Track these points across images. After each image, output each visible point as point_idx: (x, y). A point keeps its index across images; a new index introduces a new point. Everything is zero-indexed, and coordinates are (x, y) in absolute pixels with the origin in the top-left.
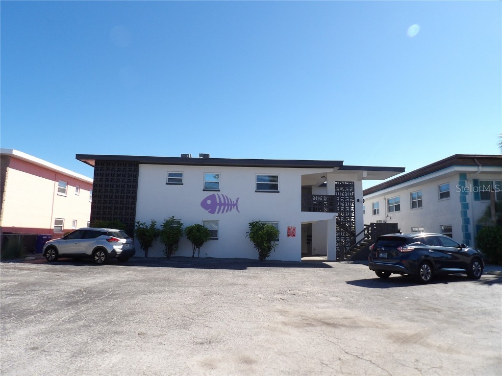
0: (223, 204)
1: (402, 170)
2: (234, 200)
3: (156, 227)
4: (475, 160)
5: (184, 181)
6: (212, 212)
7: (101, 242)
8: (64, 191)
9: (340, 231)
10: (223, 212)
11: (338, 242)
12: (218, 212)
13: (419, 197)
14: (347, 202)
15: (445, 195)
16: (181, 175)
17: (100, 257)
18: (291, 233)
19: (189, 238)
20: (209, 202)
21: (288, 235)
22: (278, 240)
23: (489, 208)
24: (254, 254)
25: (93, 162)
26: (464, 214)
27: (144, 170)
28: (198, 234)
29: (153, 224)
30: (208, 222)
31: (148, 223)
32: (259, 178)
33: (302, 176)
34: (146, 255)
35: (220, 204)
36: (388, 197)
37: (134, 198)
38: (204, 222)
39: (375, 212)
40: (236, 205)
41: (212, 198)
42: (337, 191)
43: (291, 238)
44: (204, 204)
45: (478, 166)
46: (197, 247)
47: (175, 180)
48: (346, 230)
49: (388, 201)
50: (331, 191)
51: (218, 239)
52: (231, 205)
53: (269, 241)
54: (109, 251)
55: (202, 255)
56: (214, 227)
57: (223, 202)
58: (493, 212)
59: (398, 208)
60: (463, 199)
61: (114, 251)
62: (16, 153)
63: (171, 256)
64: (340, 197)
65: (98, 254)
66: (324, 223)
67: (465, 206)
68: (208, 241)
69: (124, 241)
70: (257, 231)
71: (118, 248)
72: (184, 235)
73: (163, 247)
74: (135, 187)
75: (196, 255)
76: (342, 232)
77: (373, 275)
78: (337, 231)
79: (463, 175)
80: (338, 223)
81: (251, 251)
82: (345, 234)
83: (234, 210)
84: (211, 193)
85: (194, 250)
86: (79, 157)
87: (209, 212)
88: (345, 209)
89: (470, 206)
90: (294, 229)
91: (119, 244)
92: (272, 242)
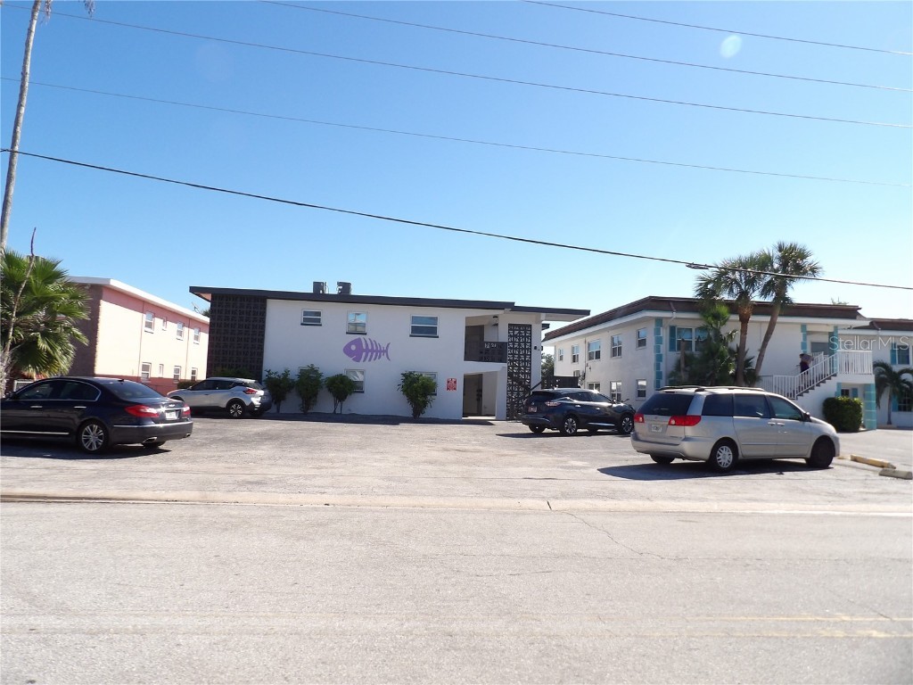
0: (370, 351)
1: (587, 312)
2: (384, 346)
3: (289, 377)
4: (671, 304)
5: (322, 322)
6: (357, 360)
7: (236, 393)
8: (149, 325)
9: (512, 385)
10: (370, 360)
11: (509, 397)
12: (364, 361)
13: (620, 343)
14: (523, 349)
15: (642, 343)
16: (318, 314)
17: (236, 411)
18: (451, 385)
19: (330, 390)
20: (353, 348)
21: (448, 389)
22: (436, 395)
23: (679, 361)
24: (407, 410)
25: (209, 296)
26: (658, 366)
27: (273, 307)
28: (342, 386)
29: (286, 373)
30: (354, 372)
31: (281, 372)
32: (414, 319)
33: (466, 318)
34: (278, 410)
35: (367, 351)
36: (589, 339)
37: (262, 340)
38: (347, 371)
39: (575, 359)
40: (386, 351)
41: (357, 342)
42: (510, 336)
43: (451, 391)
44: (347, 350)
45: (672, 311)
46: (340, 401)
47: (312, 320)
48: (520, 384)
49: (589, 345)
50: (503, 335)
51: (363, 392)
52: (380, 351)
53: (425, 395)
54: (247, 404)
55: (345, 412)
56: (359, 378)
57: (370, 348)
58: (683, 366)
59: (598, 355)
60: (658, 349)
61: (252, 403)
62: (115, 283)
63: (309, 411)
64: (514, 342)
65: (234, 406)
66: (493, 374)
67: (659, 358)
68: (353, 395)
69: (261, 393)
70: (412, 383)
71: (256, 401)
72: (324, 387)
73: (300, 401)
74: (263, 327)
75: (338, 411)
76: (515, 385)
77: (526, 429)
78: (509, 385)
79: (659, 321)
80: (510, 375)
81: (403, 406)
82: (518, 389)
83: (384, 358)
84: (358, 336)
85: (336, 405)
86: (194, 290)
87: (354, 359)
88: (519, 357)
89: (664, 357)
90: (455, 382)
91: (257, 397)
92: (429, 397)
